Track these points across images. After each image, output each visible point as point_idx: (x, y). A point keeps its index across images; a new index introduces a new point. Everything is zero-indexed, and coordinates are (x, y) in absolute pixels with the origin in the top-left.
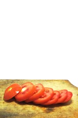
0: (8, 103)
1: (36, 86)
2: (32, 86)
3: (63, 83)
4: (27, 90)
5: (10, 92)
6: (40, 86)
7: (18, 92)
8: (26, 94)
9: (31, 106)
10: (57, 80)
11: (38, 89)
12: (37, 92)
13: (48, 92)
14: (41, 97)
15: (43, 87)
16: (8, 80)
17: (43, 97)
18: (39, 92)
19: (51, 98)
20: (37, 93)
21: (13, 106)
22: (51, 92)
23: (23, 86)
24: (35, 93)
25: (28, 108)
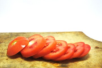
0: (13, 60)
1: (46, 38)
2: (41, 38)
3: (77, 35)
4: (36, 43)
5: (14, 46)
6: (51, 38)
7: (24, 46)
8: (34, 49)
9: (41, 62)
10: (69, 32)
11: (48, 42)
12: (47, 45)
13: (61, 45)
14: (52, 52)
15: (54, 39)
16: (11, 33)
17: (55, 52)
18: (50, 45)
19: (65, 53)
20: (47, 47)
21: (19, 63)
22: (64, 45)
23: (30, 39)
24: (45, 47)
25: (37, 65)
